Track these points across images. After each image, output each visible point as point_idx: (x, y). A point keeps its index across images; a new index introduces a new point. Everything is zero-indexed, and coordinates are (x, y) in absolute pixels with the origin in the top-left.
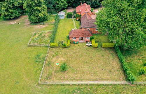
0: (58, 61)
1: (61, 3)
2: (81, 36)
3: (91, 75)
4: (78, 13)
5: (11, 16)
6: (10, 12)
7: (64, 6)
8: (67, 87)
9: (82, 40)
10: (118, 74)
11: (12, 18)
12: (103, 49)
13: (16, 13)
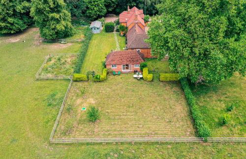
0: (85, 104)
1: (95, 7)
3: (139, 127)
4: (123, 24)
5: (11, 29)
6: (9, 23)
8: (96, 147)
9: (127, 68)
10: (183, 126)
11: (12, 32)
12: (161, 84)
13: (19, 23)
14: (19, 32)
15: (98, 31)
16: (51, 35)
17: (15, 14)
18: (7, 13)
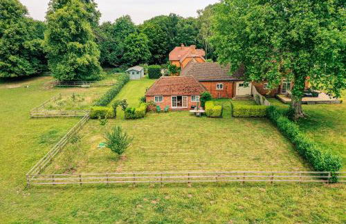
1: (136, 47)
2: (176, 94)
3: (200, 166)
4: (174, 64)
5: (11, 72)
6: (11, 62)
7: (143, 55)
9: (180, 105)
10: (283, 164)
11: (13, 75)
13: (25, 65)
14: (22, 78)
15: (138, 76)
16: (68, 73)
17: (21, 51)
18: (10, 49)
